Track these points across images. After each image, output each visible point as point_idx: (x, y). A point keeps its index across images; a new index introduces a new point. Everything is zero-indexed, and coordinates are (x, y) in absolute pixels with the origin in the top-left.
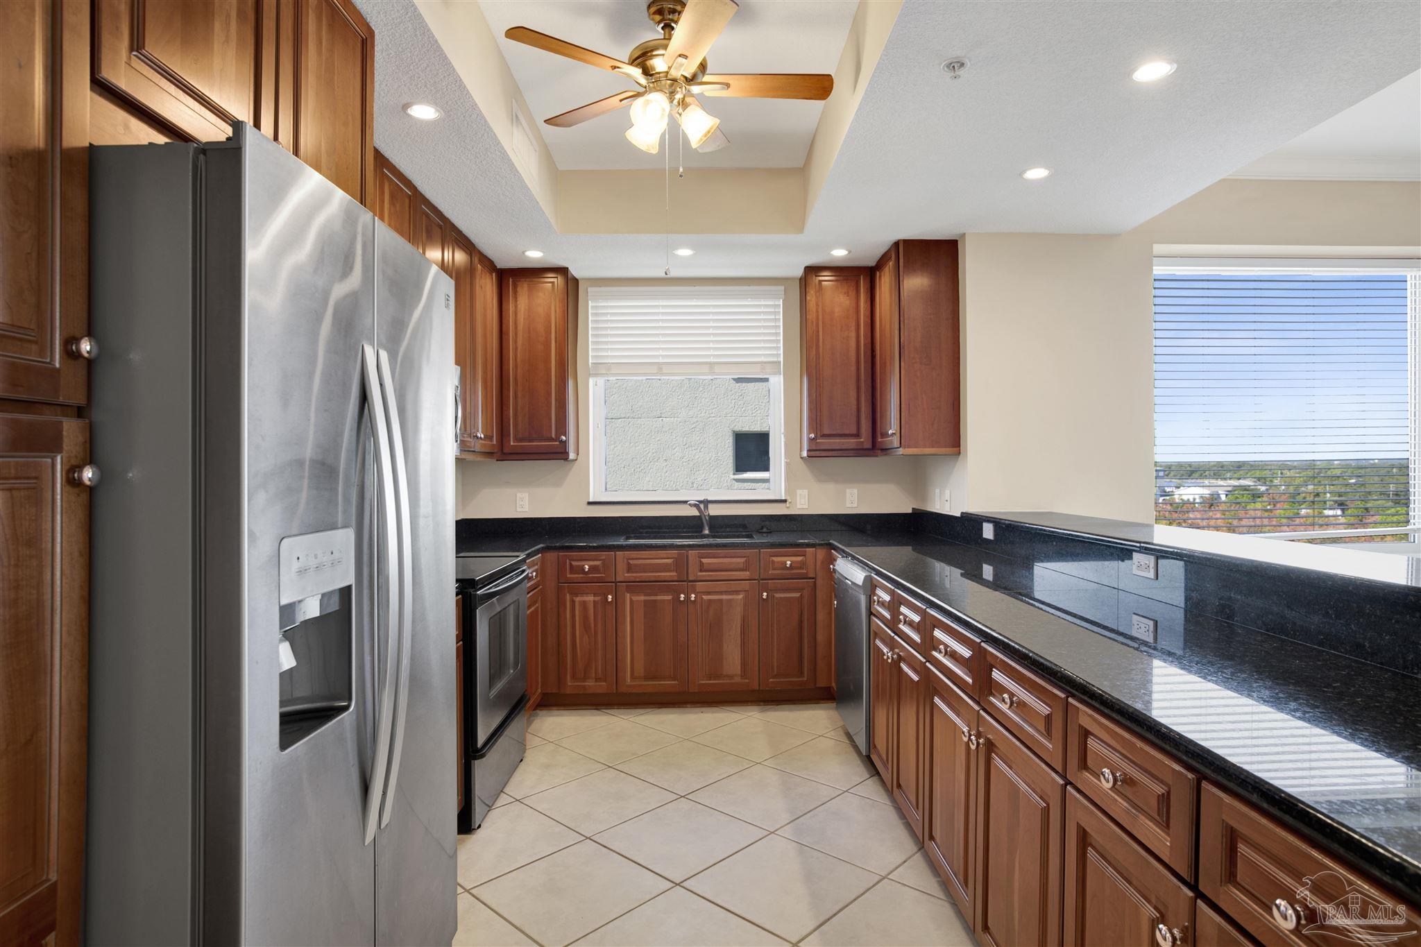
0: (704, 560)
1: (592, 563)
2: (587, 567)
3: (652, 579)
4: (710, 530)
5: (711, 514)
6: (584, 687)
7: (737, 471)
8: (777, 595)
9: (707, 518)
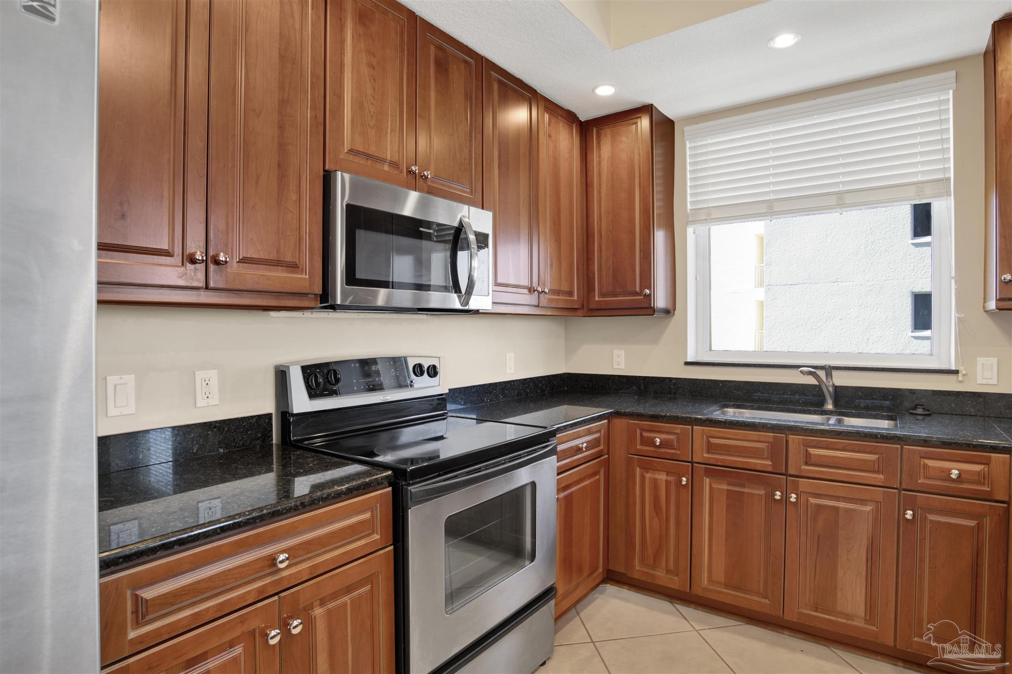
0: (812, 451)
1: (664, 436)
2: (658, 440)
3: (739, 466)
4: (836, 404)
5: (837, 384)
6: (653, 576)
7: (916, 328)
8: (931, 517)
9: (831, 389)
